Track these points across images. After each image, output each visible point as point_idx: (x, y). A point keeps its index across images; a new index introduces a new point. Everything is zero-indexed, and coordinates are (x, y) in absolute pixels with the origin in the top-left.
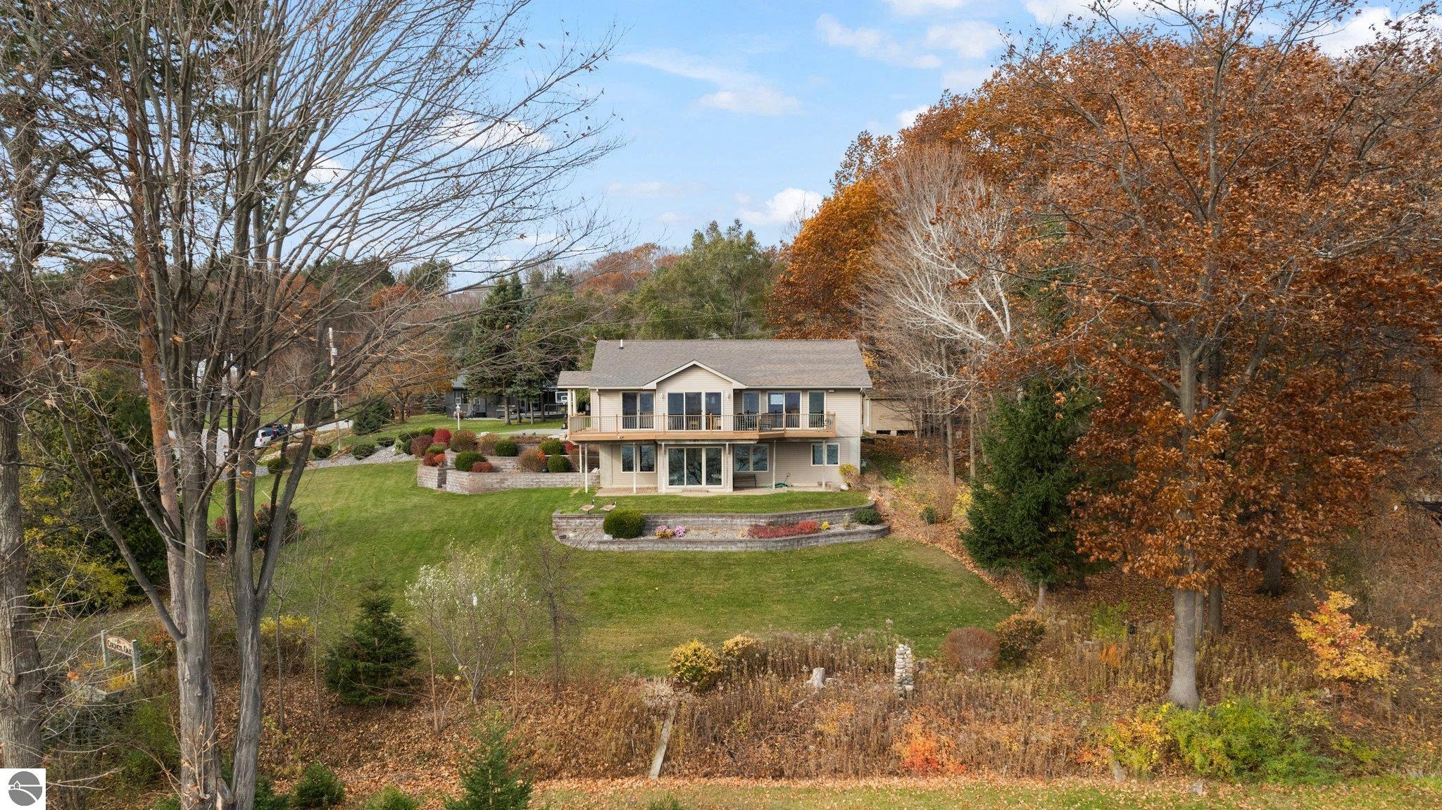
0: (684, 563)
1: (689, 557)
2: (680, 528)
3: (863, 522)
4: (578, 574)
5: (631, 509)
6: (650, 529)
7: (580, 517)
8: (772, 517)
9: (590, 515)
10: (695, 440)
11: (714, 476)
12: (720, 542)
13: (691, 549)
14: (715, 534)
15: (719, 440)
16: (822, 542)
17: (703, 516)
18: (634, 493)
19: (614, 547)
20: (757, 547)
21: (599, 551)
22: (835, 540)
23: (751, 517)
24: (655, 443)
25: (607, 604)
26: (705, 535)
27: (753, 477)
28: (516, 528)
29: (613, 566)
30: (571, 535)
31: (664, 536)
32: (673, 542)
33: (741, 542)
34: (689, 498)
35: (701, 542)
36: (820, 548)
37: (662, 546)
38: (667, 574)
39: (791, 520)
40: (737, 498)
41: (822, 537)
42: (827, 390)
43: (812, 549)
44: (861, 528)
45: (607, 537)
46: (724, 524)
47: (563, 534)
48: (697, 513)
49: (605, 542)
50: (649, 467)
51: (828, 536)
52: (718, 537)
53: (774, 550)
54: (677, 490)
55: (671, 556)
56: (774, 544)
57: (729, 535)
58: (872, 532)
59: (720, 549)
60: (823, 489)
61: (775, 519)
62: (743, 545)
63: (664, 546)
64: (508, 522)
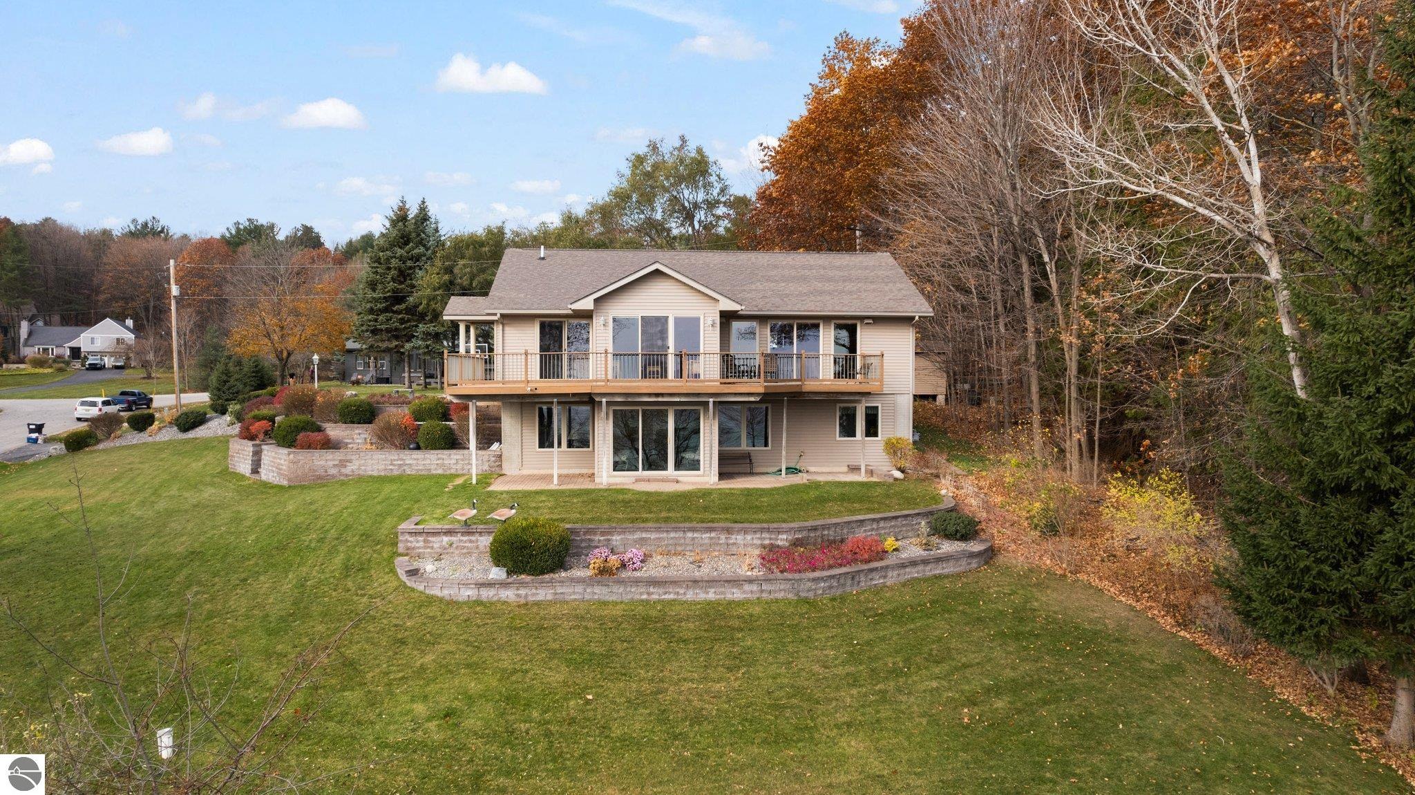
0: (643, 628)
1: (654, 613)
2: (634, 553)
3: (950, 536)
4: (429, 658)
5: (544, 516)
6: (578, 555)
7: (449, 532)
8: (800, 530)
9: (468, 528)
10: (657, 395)
11: (689, 456)
12: (711, 582)
13: (655, 597)
14: (698, 563)
15: (698, 395)
16: (892, 578)
17: (676, 529)
18: (554, 485)
19: (509, 594)
20: (781, 590)
21: (479, 603)
22: (914, 573)
23: (762, 530)
24: (589, 400)
25: (474, 742)
26: (680, 566)
27: (747, 458)
28: (333, 551)
29: (502, 638)
30: (429, 567)
31: (604, 571)
32: (621, 582)
33: (750, 581)
34: (648, 494)
35: (675, 583)
36: (891, 588)
37: (599, 592)
38: (609, 655)
39: (830, 534)
40: (730, 494)
41: (893, 567)
42: (862, 318)
43: (878, 590)
44: (948, 547)
45: (497, 573)
46: (714, 543)
47: (415, 565)
48: (665, 523)
49: (490, 585)
50: (581, 441)
51: (903, 566)
52: (705, 571)
53: (811, 595)
54: (625, 479)
55: (618, 611)
56: (812, 584)
57: (727, 567)
58: (972, 555)
59: (711, 595)
60: (861, 477)
61: (804, 534)
62: (755, 587)
63: (605, 590)
64: (321, 540)
